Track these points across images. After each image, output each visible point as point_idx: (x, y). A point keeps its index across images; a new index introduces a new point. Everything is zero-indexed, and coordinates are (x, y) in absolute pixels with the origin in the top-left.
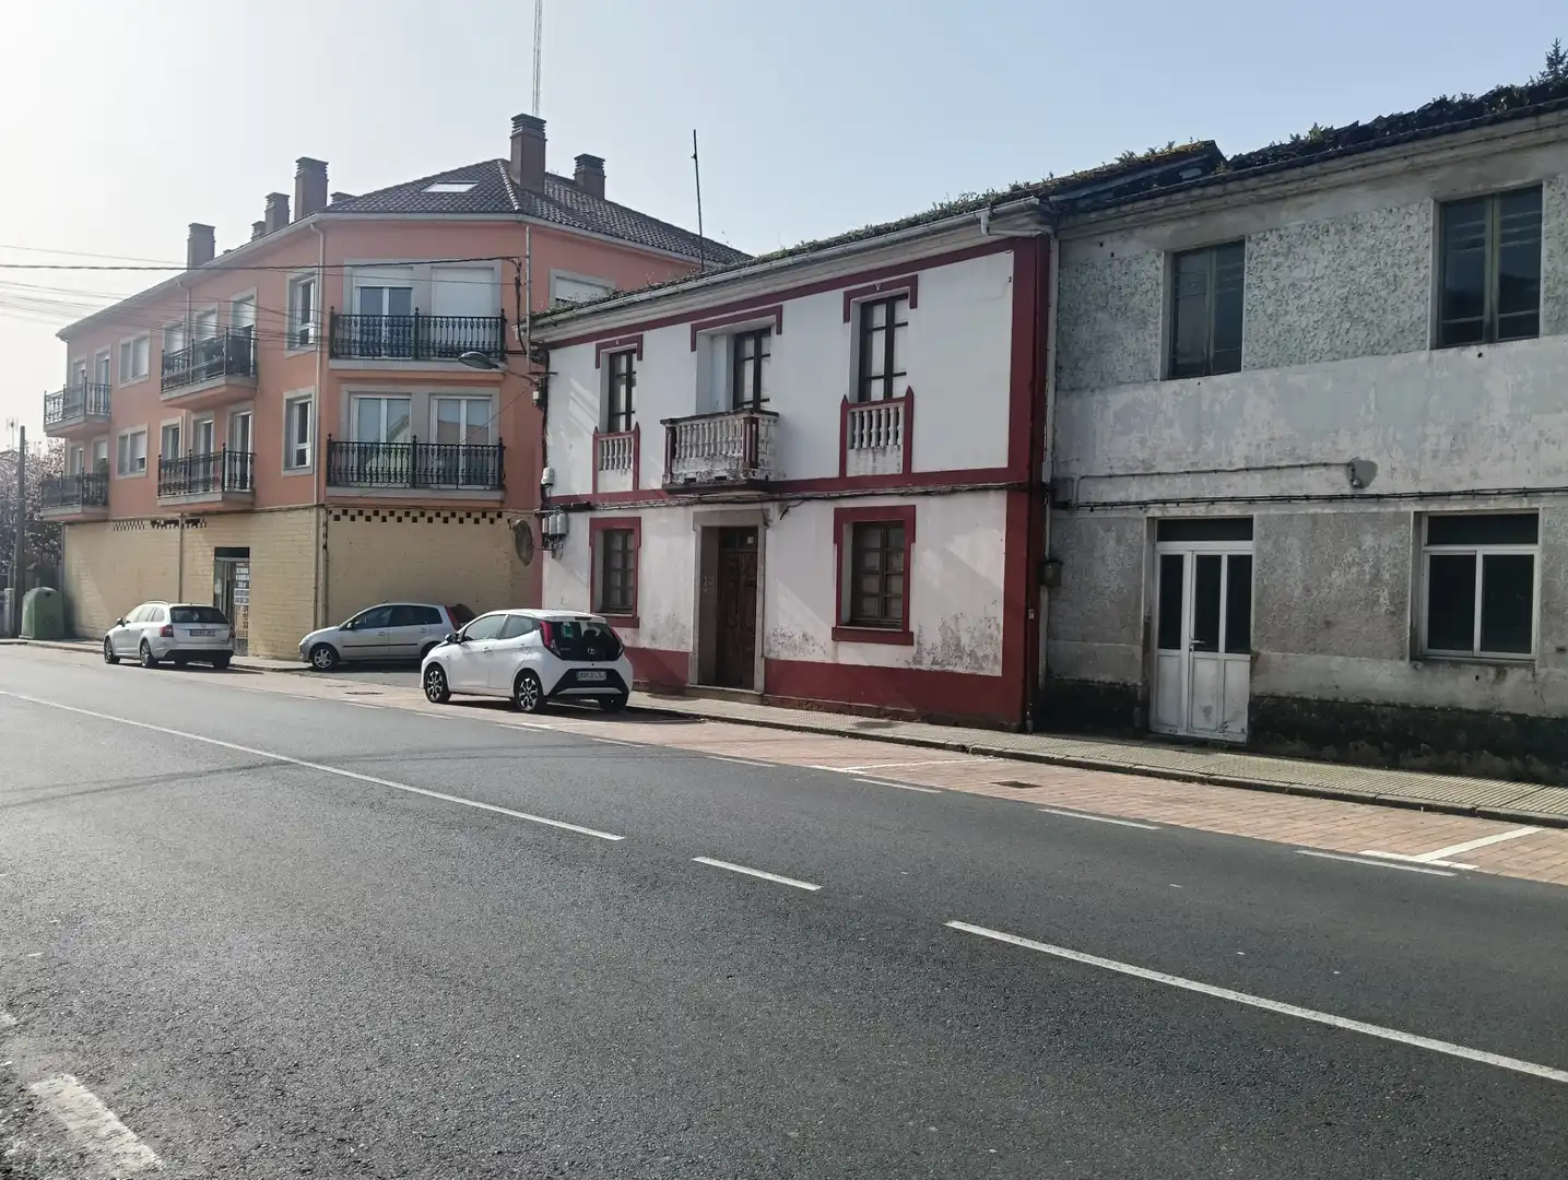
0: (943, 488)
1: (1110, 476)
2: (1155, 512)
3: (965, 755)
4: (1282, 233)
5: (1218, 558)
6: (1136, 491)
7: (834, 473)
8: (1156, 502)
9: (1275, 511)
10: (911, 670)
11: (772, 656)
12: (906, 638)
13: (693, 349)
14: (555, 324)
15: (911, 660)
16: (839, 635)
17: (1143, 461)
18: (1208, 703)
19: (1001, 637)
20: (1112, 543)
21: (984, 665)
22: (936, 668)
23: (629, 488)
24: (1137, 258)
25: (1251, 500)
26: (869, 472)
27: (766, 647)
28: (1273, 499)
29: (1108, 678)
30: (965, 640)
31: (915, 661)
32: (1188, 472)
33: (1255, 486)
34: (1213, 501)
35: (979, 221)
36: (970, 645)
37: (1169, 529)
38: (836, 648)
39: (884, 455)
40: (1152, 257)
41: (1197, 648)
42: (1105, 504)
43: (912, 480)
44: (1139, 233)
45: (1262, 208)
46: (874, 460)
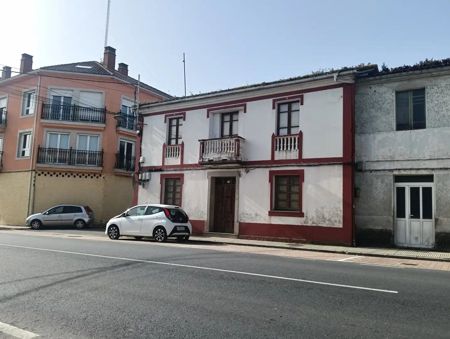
0: (316, 164)
1: (378, 161)
2: (396, 173)
3: (345, 255)
4: (439, 86)
5: (418, 188)
6: (387, 166)
7: (269, 158)
8: (397, 169)
9: (442, 173)
10: (303, 226)
11: (242, 221)
12: (301, 215)
13: (208, 117)
14: (148, 108)
15: (303, 222)
16: (271, 214)
17: (390, 157)
18: (417, 236)
19: (342, 214)
20: (380, 183)
21: (335, 224)
22: (314, 225)
23: (179, 163)
24: (385, 92)
25: (433, 169)
26: (284, 159)
27: (239, 219)
28: (441, 169)
29: (380, 228)
30: (326, 215)
31: (304, 222)
32: (408, 160)
33: (434, 164)
34: (418, 169)
35: (333, 77)
36: (328, 217)
37: (398, 179)
38: (270, 219)
39: (290, 153)
40: (390, 92)
41: (412, 217)
42: (376, 170)
43: (300, 161)
44: (385, 85)
45: (431, 79)
46: (286, 155)
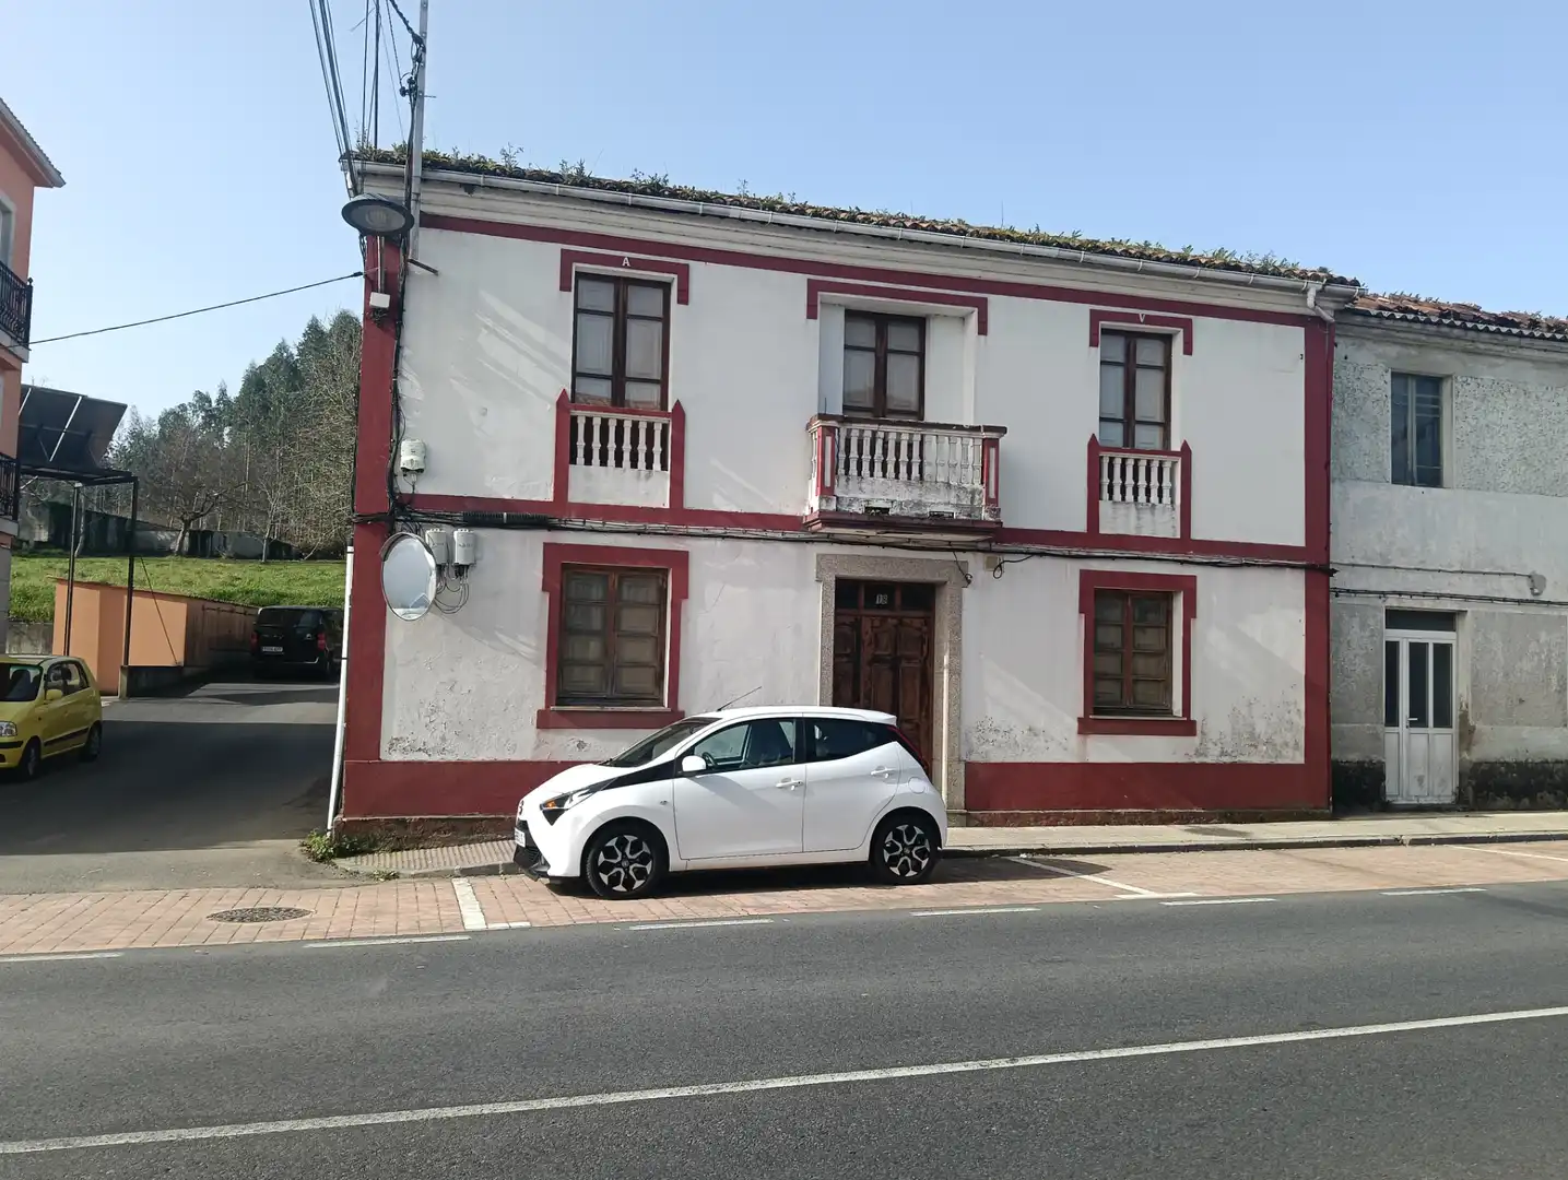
0: (1233, 560)
1: (1353, 565)
2: (1393, 602)
4: (1479, 381)
5: (1425, 645)
6: (1375, 581)
7: (1080, 525)
8: (1394, 593)
9: (1485, 608)
10: (1193, 764)
11: (974, 758)
12: (1187, 727)
13: (812, 313)
15: (1192, 753)
16: (1086, 727)
17: (1381, 555)
18: (1421, 773)
19: (1302, 722)
20: (1357, 629)
21: (1284, 753)
22: (1226, 760)
23: (662, 500)
24: (1369, 367)
25: (1467, 598)
26: (1133, 532)
27: (964, 749)
28: (1481, 598)
29: (1354, 757)
30: (1261, 728)
31: (1198, 753)
32: (1418, 569)
33: (1468, 586)
34: (1439, 596)
35: (1305, 292)
36: (1266, 733)
37: (1396, 618)
38: (1084, 743)
39: (1153, 514)
40: (1382, 371)
41: (1412, 724)
42: (1348, 591)
43: (1184, 545)
44: (1369, 344)
45: (1465, 357)
46: (1139, 519)
